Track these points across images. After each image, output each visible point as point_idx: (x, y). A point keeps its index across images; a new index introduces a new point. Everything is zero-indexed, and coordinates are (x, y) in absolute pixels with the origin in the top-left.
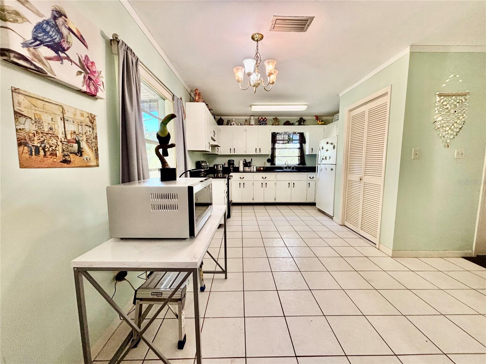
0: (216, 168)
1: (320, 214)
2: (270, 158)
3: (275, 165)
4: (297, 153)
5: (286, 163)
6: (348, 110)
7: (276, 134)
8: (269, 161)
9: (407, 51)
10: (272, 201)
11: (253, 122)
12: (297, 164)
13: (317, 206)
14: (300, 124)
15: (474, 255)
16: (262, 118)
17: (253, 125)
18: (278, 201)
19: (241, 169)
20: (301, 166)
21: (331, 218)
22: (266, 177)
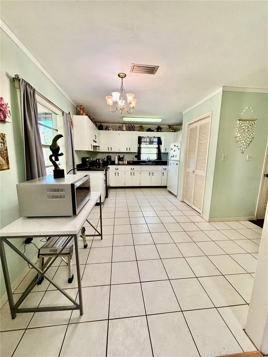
0: (98, 161)
1: (169, 194)
2: (137, 155)
3: (140, 159)
4: (156, 151)
5: (148, 158)
6: (188, 125)
7: (142, 137)
8: (136, 156)
9: (220, 90)
10: (138, 185)
11: (124, 128)
12: (156, 159)
13: (168, 188)
14: (158, 131)
15: (255, 219)
16: (131, 126)
17: (124, 131)
18: (142, 185)
19: (116, 162)
20: (158, 160)
21: (176, 196)
22: (134, 169)
